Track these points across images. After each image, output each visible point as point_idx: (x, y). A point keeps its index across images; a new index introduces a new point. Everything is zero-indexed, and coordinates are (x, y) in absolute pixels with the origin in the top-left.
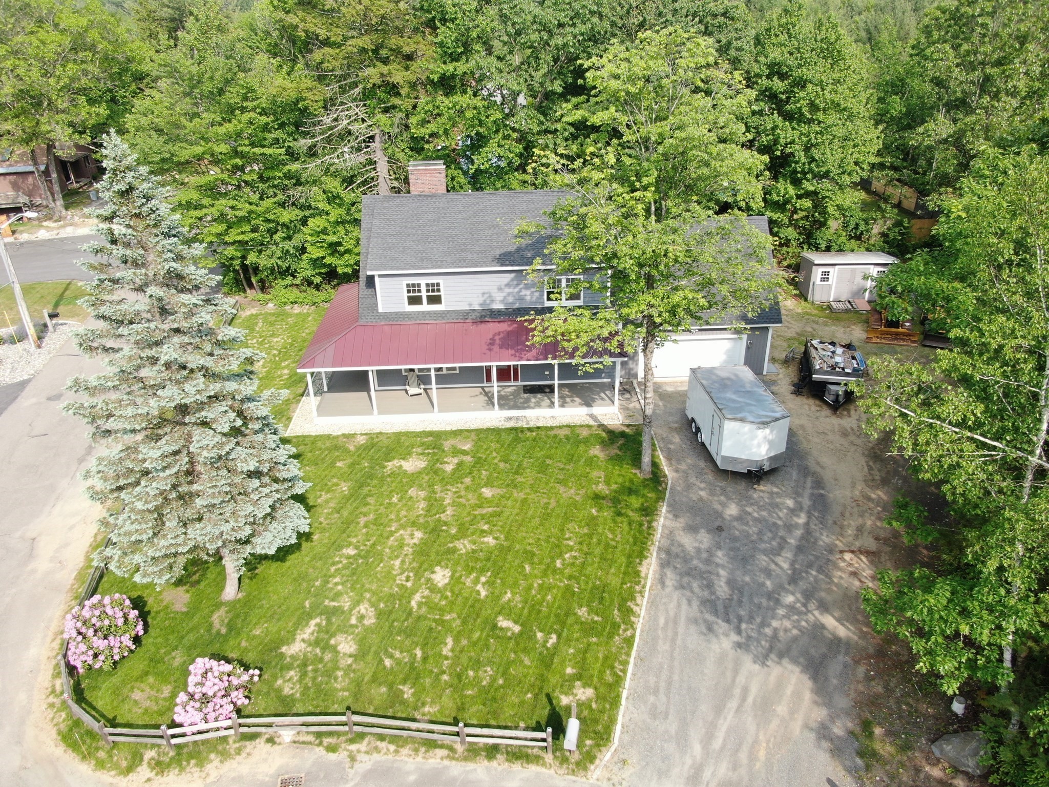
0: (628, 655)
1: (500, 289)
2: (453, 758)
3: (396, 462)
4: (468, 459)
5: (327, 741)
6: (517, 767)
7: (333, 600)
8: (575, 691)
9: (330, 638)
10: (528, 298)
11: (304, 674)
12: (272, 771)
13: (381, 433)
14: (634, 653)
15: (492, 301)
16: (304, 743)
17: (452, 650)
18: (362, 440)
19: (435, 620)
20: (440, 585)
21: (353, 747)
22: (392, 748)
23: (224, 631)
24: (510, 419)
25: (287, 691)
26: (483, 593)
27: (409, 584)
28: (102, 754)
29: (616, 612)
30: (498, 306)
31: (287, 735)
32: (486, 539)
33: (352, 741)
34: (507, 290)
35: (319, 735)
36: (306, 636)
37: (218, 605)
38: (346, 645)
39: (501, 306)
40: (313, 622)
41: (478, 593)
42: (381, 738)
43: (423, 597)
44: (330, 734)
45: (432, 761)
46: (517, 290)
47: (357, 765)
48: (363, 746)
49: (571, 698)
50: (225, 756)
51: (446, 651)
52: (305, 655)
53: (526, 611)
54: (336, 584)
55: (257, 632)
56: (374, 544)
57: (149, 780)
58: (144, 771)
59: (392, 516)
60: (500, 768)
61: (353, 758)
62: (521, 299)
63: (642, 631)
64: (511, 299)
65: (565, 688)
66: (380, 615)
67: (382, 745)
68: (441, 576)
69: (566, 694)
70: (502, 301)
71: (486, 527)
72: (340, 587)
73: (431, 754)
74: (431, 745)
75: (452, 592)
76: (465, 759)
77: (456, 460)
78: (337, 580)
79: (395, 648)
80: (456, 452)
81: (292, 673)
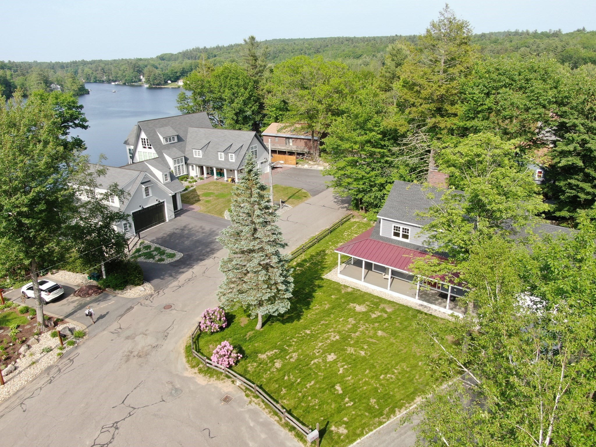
0: (375, 428)
2: (278, 423)
3: (355, 305)
4: (385, 316)
5: (248, 392)
6: (296, 439)
7: (287, 346)
8: (340, 427)
9: (275, 359)
11: (258, 367)
12: (226, 391)
13: (359, 290)
14: (378, 429)
16: (241, 388)
17: (310, 386)
18: (349, 290)
19: (314, 372)
20: (328, 360)
21: (253, 399)
22: (264, 407)
23: (248, 339)
24: (422, 305)
25: (249, 369)
26: (341, 372)
27: (317, 354)
28: (190, 358)
29: (387, 409)
31: (238, 383)
32: (361, 352)
33: (254, 397)
35: (247, 388)
36: (269, 354)
37: (252, 330)
38: (278, 364)
40: (275, 351)
41: (339, 371)
42: (263, 401)
43: (318, 362)
44: (250, 391)
45: (272, 419)
47: (250, 405)
48: (256, 400)
49: (336, 429)
50: (218, 378)
51: (308, 386)
52: (264, 360)
53: (351, 387)
54: (293, 341)
55: (256, 345)
56: (318, 333)
57: (195, 373)
58: (196, 370)
59: (334, 326)
60: (290, 436)
61: (250, 402)
63: (391, 423)
65: (337, 424)
66: (298, 359)
67: (262, 404)
68: (331, 357)
69: (335, 426)
71: (366, 347)
72: (294, 343)
73: (273, 417)
74: (276, 414)
75: (330, 366)
76: (282, 425)
77: (379, 314)
78: (295, 340)
79: (292, 374)
80: (384, 310)
81: (255, 364)
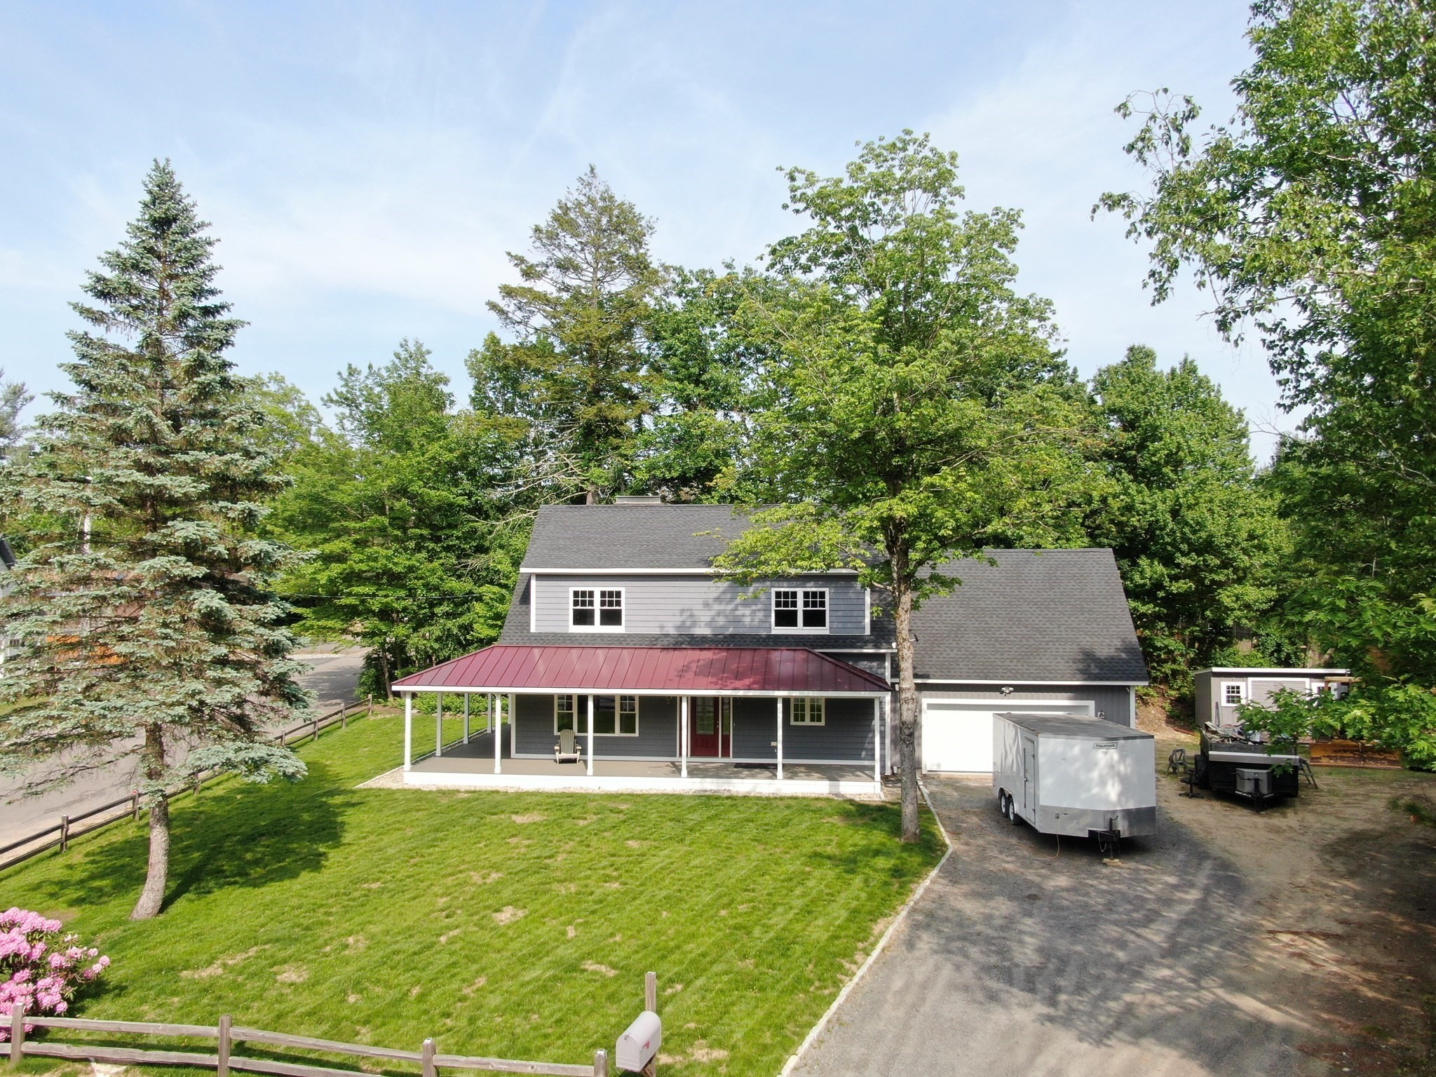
0: (817, 1016)
1: (706, 605)
8: (691, 1051)
9: (271, 965)
10: (747, 619)
13: (496, 791)
14: (828, 1014)
15: (694, 624)
17: (479, 990)
20: (502, 924)
26: (573, 934)
30: (702, 630)
31: (104, 1072)
34: (717, 607)
36: (232, 962)
38: (293, 975)
39: (707, 631)
40: (256, 949)
41: (564, 933)
46: (730, 607)
52: (213, 981)
53: (642, 954)
55: (156, 952)
62: (737, 621)
63: (855, 990)
64: (721, 621)
68: (509, 915)
70: (709, 624)
75: (517, 930)
77: (597, 817)
80: (603, 810)
81: (175, 999)
